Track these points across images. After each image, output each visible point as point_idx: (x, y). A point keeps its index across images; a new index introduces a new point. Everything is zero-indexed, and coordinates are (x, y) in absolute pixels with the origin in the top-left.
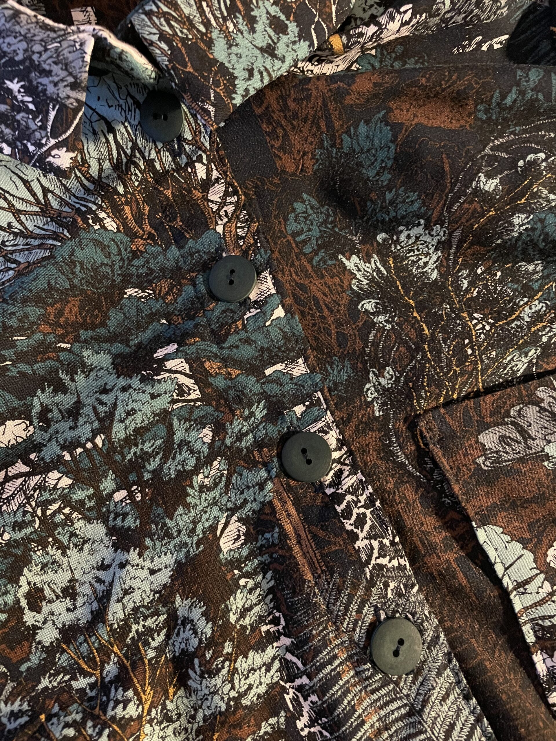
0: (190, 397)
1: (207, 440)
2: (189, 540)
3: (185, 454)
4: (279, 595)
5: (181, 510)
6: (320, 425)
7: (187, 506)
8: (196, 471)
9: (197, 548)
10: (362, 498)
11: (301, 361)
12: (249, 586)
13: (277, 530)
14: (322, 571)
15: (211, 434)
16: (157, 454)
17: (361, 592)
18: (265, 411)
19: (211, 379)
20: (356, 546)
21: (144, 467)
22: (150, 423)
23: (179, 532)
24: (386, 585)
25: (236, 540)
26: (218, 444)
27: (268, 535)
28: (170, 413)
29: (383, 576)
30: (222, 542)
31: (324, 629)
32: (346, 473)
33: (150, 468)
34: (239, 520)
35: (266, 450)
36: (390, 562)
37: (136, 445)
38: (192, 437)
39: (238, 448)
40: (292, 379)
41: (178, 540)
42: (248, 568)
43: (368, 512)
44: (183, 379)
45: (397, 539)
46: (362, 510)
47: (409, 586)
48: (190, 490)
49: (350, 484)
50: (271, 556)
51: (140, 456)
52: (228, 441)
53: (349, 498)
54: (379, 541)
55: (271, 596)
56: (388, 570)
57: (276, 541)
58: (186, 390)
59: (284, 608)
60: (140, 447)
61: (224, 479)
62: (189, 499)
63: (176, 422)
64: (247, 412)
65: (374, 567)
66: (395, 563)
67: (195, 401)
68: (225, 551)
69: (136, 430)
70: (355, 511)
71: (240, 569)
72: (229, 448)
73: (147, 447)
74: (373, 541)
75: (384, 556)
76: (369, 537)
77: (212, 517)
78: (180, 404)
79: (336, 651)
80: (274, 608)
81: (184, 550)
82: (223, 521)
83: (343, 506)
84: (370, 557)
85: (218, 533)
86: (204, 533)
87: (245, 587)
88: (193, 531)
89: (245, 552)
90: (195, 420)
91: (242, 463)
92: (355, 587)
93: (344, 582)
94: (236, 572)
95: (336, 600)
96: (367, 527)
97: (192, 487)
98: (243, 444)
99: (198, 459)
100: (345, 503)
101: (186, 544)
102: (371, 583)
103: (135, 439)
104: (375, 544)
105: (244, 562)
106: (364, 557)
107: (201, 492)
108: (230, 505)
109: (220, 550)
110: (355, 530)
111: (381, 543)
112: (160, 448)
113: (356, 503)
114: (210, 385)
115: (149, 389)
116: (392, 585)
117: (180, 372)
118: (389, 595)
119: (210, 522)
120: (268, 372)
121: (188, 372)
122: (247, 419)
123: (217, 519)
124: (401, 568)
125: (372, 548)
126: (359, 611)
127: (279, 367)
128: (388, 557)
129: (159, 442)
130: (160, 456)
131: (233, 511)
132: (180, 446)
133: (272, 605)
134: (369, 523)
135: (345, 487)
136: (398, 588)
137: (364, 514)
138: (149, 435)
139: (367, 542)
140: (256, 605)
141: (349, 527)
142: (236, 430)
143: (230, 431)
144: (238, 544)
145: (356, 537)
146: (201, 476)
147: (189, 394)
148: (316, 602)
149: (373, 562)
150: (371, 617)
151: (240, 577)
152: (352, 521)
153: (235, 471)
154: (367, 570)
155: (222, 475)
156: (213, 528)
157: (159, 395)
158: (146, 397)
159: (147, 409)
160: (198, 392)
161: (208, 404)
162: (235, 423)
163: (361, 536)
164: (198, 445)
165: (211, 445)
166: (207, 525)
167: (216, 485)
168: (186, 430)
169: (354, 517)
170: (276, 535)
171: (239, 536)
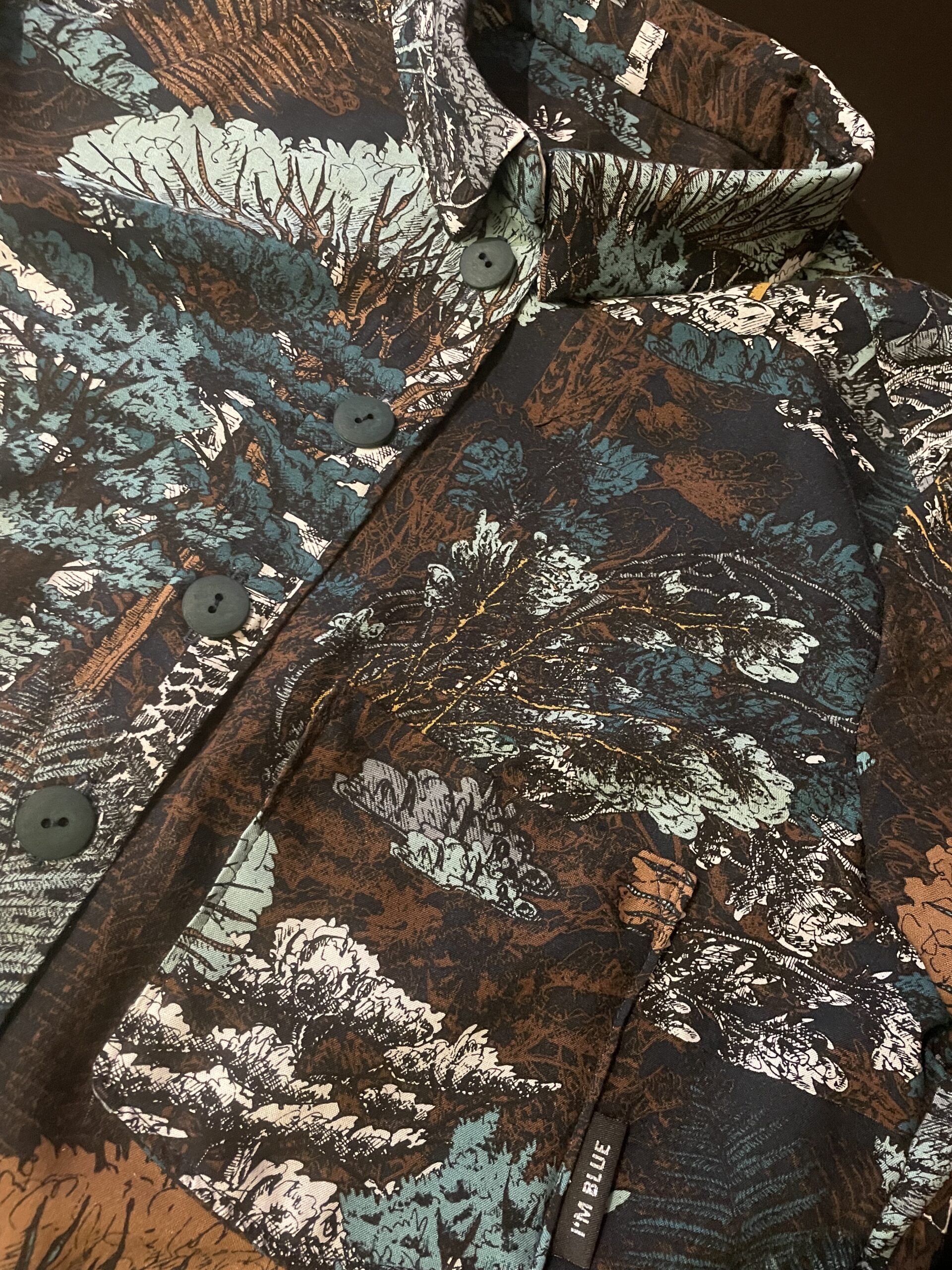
0: (204, 449)
1: (168, 495)
2: (40, 535)
3: (137, 482)
4: (36, 666)
5: (71, 510)
6: (263, 600)
7: (80, 514)
8: (126, 503)
9: (36, 548)
10: (206, 688)
11: (325, 543)
12: (26, 630)
13: (111, 619)
14: (94, 690)
15: (178, 494)
16: (120, 454)
17: (94, 743)
18: (242, 537)
19: (239, 460)
20: (145, 707)
21: (97, 449)
22: (148, 426)
23: (45, 522)
24: (121, 768)
25: (71, 588)
26: (170, 507)
27: (97, 615)
28: (173, 439)
29: (129, 757)
30: (60, 573)
31: (26, 730)
32: (225, 657)
33: (100, 455)
34: (97, 578)
35: (197, 559)
36: (151, 755)
37: (114, 427)
38: (160, 477)
39: (180, 529)
40: (298, 546)
41: (35, 525)
42: (45, 618)
43: (194, 701)
44: (219, 431)
45: (182, 748)
46: (192, 693)
47: (135, 797)
48: (99, 507)
49: (215, 666)
50: (75, 633)
51: (105, 437)
52: (180, 516)
53: (198, 672)
54: (166, 730)
55: (29, 660)
56: (140, 759)
57: (97, 627)
58: (210, 441)
59: (23, 679)
60: (116, 431)
61: (135, 536)
62: (88, 513)
63: (166, 452)
64: (227, 516)
65: (132, 739)
66: (153, 763)
67: (204, 457)
68: (50, 582)
69: (132, 415)
70: (186, 686)
71: (39, 610)
72: (174, 521)
73: (121, 439)
74: (162, 721)
75: (153, 745)
76: (165, 715)
77: (82, 549)
78: (190, 444)
79: (9, 759)
80: (17, 671)
81: (26, 536)
82: (85, 563)
83: (183, 670)
84: (142, 728)
85: (68, 565)
86: (59, 547)
87: (22, 626)
88: (54, 535)
89: (63, 605)
90: (182, 470)
91: (166, 543)
92: (97, 732)
93: (95, 717)
94: (33, 606)
95: (70, 721)
96: (175, 708)
97: (104, 509)
98: (188, 532)
99: (140, 498)
100: (189, 670)
101: (35, 535)
102: (111, 748)
103: (121, 421)
104: (161, 726)
105: (50, 610)
106: (138, 721)
107: (105, 520)
108: (108, 559)
109: (49, 576)
110: (163, 697)
111: (166, 731)
112: (128, 452)
113: (196, 682)
114: (232, 462)
115: (185, 403)
116: (125, 776)
117: (225, 424)
118: (112, 780)
119: (77, 550)
120: (288, 516)
121: (231, 431)
122: (219, 520)
123: (83, 555)
124: (151, 772)
125: (153, 725)
126: (72, 756)
127: (302, 524)
128: (154, 750)
129: (134, 448)
130: (119, 458)
131: (104, 566)
132: (143, 472)
133: (19, 667)
134: (182, 708)
135: (207, 663)
136: (126, 785)
137: (189, 699)
138: (135, 432)
139: (158, 715)
140: (8, 649)
141: (162, 688)
142: (199, 516)
143: (193, 510)
144: (68, 592)
145: (154, 699)
146: (123, 511)
147: (207, 446)
148: (53, 704)
149: (138, 735)
150: (73, 774)
151: (30, 614)
152: (171, 688)
153: (150, 542)
154: (125, 734)
155: (138, 532)
156: (71, 557)
157: (185, 416)
158: (175, 405)
159: (162, 413)
160: (216, 454)
161: (210, 473)
162: (208, 511)
163: (161, 706)
164: (155, 488)
165: (164, 501)
166: (70, 547)
167: (123, 533)
168: (165, 468)
169: (177, 688)
170: (104, 622)
171: (77, 588)
